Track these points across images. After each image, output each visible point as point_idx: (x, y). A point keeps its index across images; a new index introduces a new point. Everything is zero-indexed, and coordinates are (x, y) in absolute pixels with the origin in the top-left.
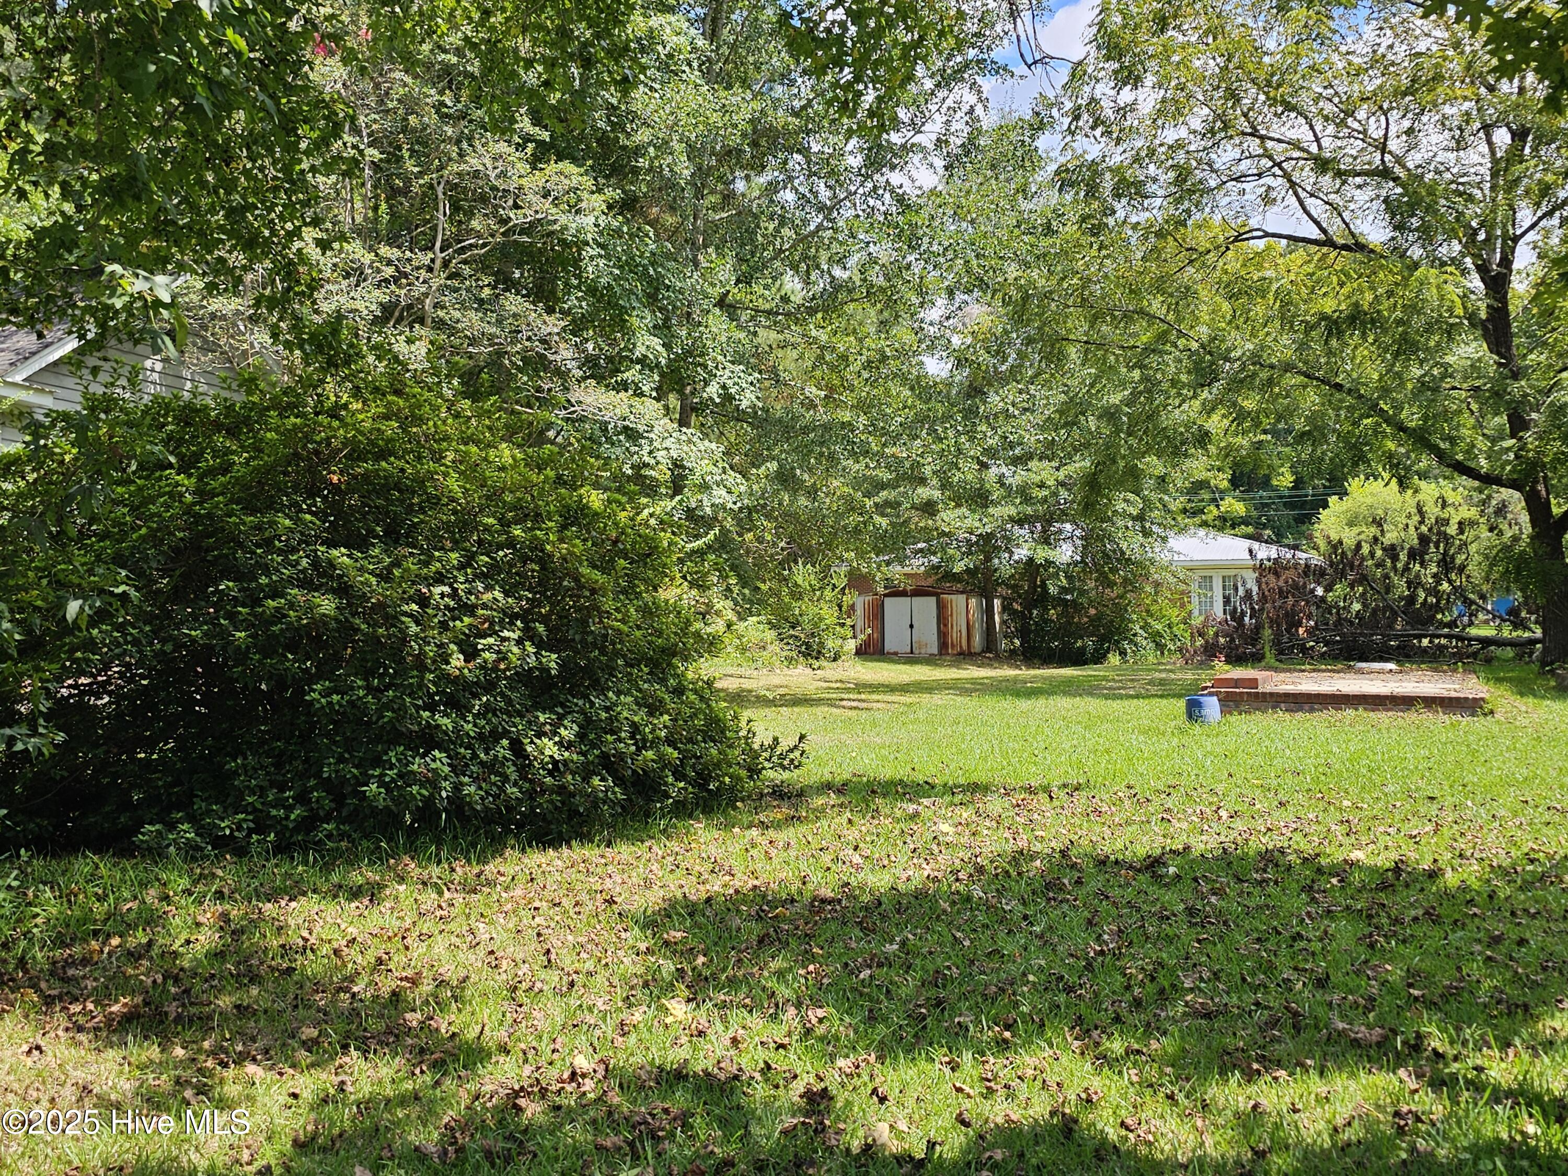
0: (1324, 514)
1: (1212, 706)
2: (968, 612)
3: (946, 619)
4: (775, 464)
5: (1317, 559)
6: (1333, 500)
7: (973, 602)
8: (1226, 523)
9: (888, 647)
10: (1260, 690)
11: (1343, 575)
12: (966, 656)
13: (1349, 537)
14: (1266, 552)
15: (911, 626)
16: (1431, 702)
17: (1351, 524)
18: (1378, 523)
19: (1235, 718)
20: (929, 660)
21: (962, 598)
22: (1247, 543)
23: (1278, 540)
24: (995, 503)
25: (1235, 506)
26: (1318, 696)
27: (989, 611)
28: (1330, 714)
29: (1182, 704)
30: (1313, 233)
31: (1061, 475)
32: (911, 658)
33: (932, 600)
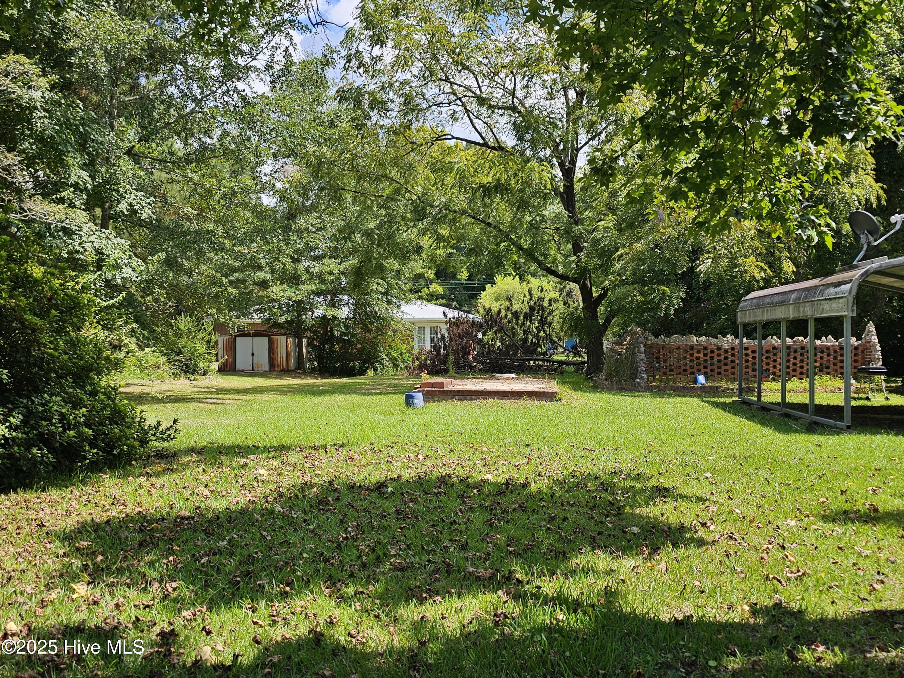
0: (483, 294)
1: (419, 398)
2: (287, 346)
3: (273, 350)
4: (164, 254)
5: (478, 318)
6: (488, 286)
7: (290, 340)
8: (432, 298)
9: (239, 366)
10: (445, 389)
11: (491, 328)
12: (286, 372)
13: (495, 308)
14: (452, 314)
15: (253, 354)
16: (531, 395)
17: (497, 300)
18: (509, 299)
19: (432, 405)
20: (264, 375)
21: (284, 338)
22: (442, 309)
23: (459, 308)
24: (303, 283)
25: (437, 288)
26: (475, 391)
27: (300, 345)
28: (481, 402)
29: (404, 397)
30: (478, 139)
31: (342, 267)
32: (253, 373)
33: (266, 339)
